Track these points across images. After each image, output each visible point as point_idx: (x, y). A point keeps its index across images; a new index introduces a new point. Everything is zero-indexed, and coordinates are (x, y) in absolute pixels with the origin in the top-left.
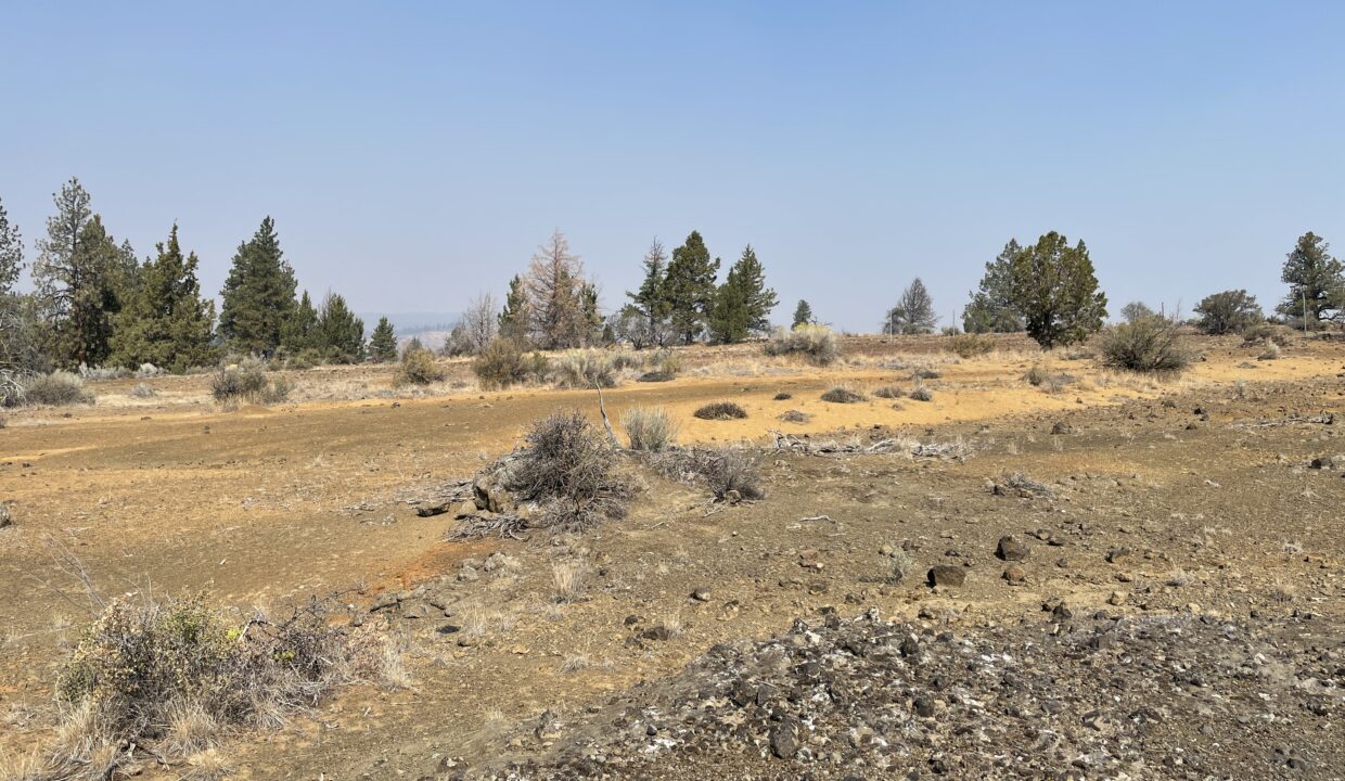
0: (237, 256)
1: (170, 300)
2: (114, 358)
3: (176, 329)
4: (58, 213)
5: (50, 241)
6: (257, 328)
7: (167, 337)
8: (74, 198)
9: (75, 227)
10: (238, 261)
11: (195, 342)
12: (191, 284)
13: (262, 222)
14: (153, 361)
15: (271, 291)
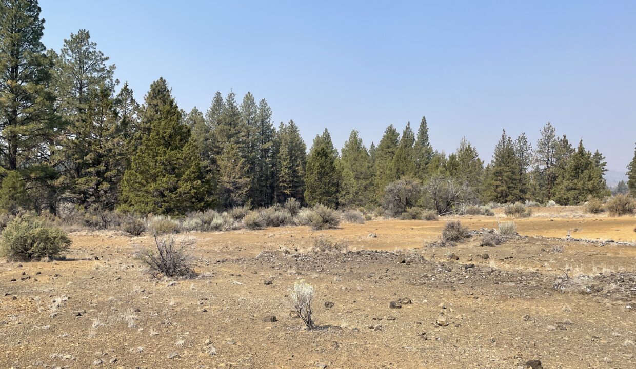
4: (542, 138)
5: (539, 149)
8: (549, 131)
9: (548, 143)
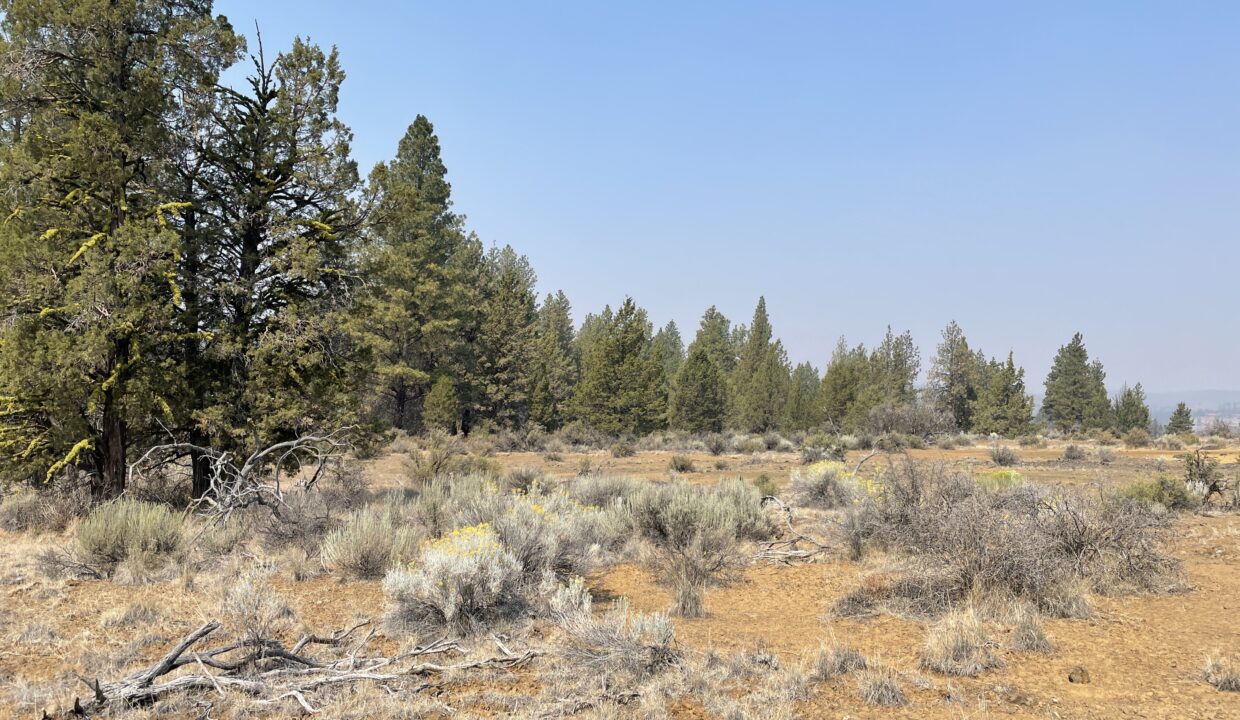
0: (1057, 357)
1: (1007, 396)
2: (975, 429)
3: (1010, 413)
4: (943, 341)
5: (938, 358)
6: (1067, 411)
7: (1004, 418)
8: (953, 331)
9: (953, 349)
10: (1057, 360)
11: (1021, 421)
12: (1020, 386)
13: (1073, 336)
14: (997, 432)
15: (1078, 385)
